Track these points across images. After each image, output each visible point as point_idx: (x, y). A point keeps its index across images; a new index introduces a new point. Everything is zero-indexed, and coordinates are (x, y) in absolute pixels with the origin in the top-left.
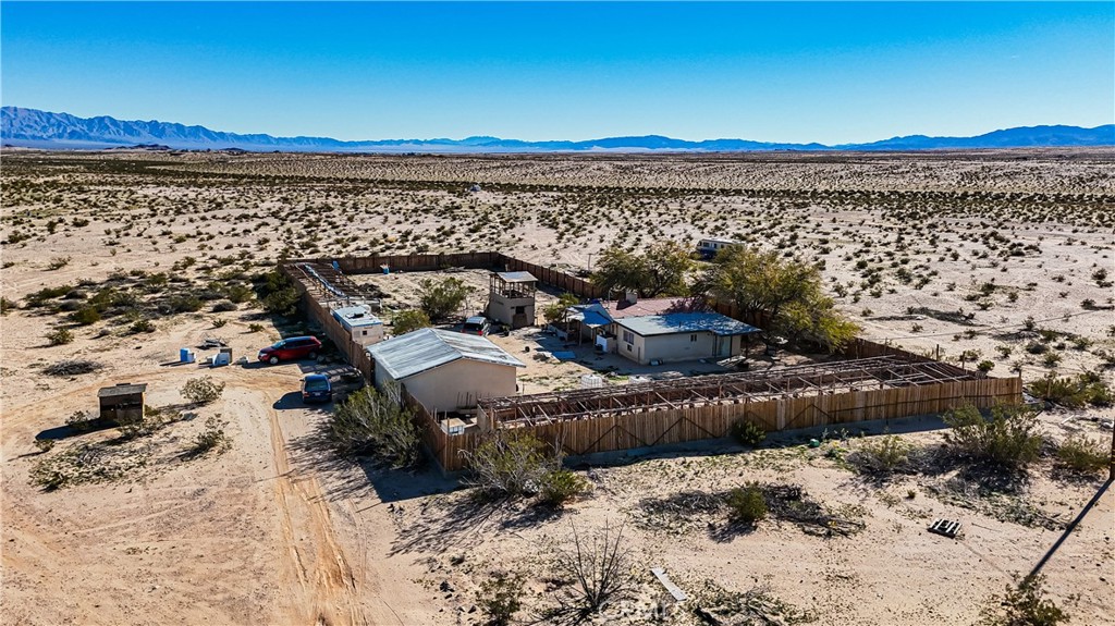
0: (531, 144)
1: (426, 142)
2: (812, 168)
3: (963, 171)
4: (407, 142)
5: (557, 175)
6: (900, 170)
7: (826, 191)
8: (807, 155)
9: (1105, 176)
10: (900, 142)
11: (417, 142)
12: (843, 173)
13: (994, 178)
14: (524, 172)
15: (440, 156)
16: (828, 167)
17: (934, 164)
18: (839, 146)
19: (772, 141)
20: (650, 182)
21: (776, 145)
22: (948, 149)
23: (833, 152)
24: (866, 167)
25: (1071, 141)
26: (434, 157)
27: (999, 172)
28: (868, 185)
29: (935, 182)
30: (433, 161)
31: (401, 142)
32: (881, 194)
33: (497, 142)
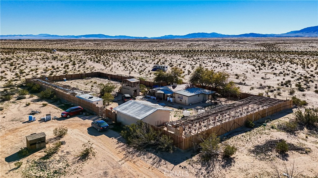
0: (61, 36)
1: (24, 35)
2: (150, 44)
3: (187, 44)
4: (17, 35)
5: (76, 46)
6: (172, 44)
7: (156, 50)
8: (145, 40)
9: (219, 45)
10: (167, 37)
11: (21, 35)
12: (158, 45)
13: (195, 46)
14: (65, 45)
15: (33, 40)
16: (154, 44)
17: (180, 43)
18: (151, 38)
19: (134, 36)
20: (106, 48)
21: (135, 37)
22: (179, 38)
23: (151, 39)
24: (164, 44)
25: (205, 37)
26: (31, 40)
27: (195, 45)
28: (166, 48)
29: (181, 47)
30: (31, 42)
31: (15, 35)
32: (170, 51)
33: (50, 36)
